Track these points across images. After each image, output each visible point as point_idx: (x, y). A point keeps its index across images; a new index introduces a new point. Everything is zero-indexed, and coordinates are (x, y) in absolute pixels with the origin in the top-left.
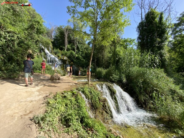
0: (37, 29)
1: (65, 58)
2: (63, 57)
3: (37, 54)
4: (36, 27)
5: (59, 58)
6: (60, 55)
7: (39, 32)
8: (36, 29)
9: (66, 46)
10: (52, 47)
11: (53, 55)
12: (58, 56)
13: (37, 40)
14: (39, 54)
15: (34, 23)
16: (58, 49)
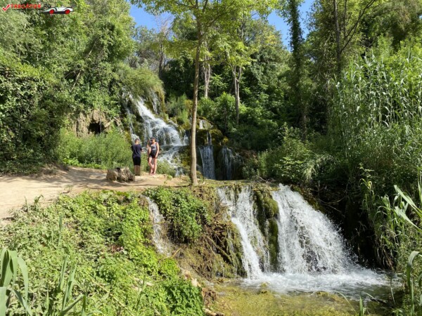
0: (110, 47)
3: (115, 123)
4: (106, 42)
5: (182, 129)
7: (115, 53)
9: (207, 82)
10: (162, 93)
11: (164, 118)
12: (180, 122)
13: (113, 81)
14: (119, 121)
15: (100, 33)
16: (184, 97)
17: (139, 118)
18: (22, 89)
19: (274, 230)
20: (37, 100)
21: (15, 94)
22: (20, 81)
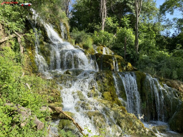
1: (106, 51)
2: (98, 50)
5: (88, 53)
12: (86, 47)
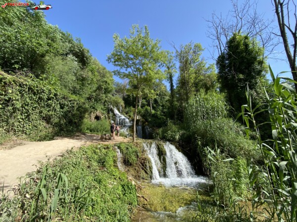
0: (105, 89)
1: (138, 117)
3: (105, 116)
4: (104, 87)
5: (130, 119)
6: (132, 114)
7: (107, 91)
8: (103, 89)
9: (140, 102)
10: (124, 105)
11: (124, 115)
12: (130, 116)
13: (105, 101)
14: (106, 116)
15: (102, 84)
16: (132, 107)
17: (114, 115)
18: (71, 104)
19: (164, 160)
20: (76, 108)
21: (67, 106)
22: (70, 101)
